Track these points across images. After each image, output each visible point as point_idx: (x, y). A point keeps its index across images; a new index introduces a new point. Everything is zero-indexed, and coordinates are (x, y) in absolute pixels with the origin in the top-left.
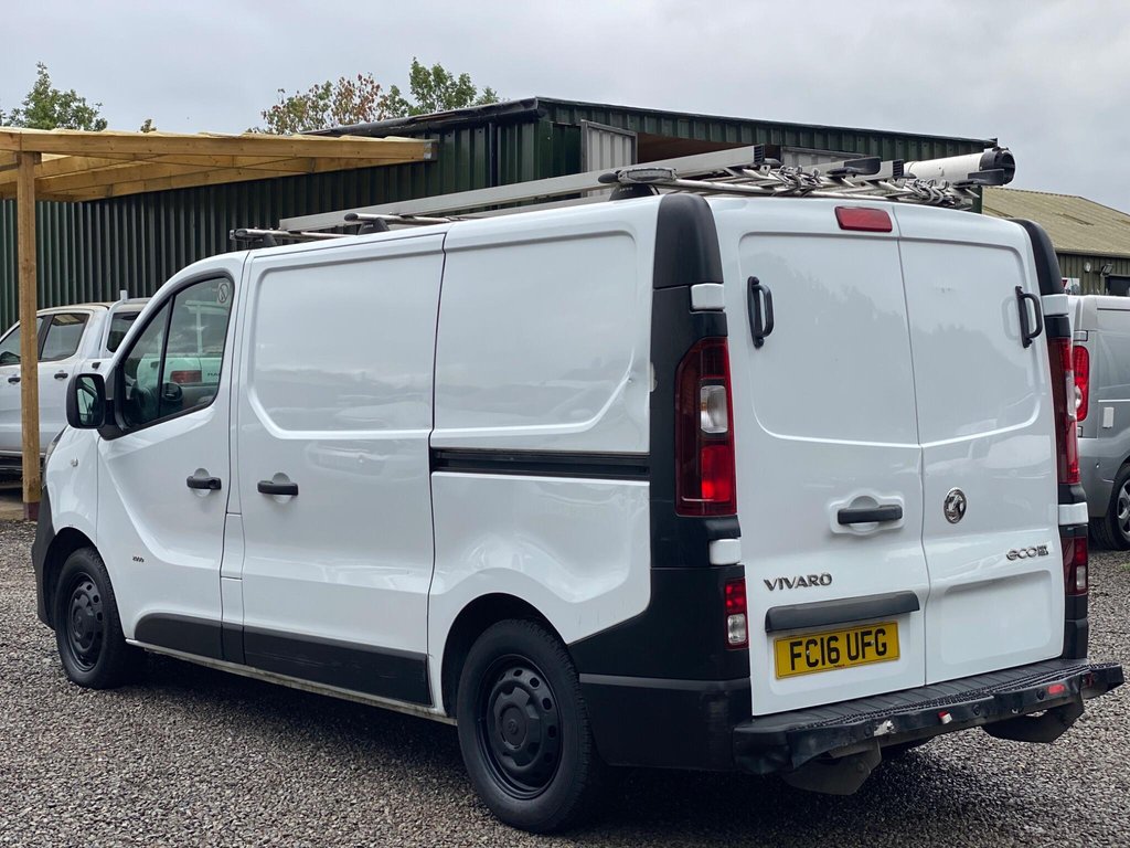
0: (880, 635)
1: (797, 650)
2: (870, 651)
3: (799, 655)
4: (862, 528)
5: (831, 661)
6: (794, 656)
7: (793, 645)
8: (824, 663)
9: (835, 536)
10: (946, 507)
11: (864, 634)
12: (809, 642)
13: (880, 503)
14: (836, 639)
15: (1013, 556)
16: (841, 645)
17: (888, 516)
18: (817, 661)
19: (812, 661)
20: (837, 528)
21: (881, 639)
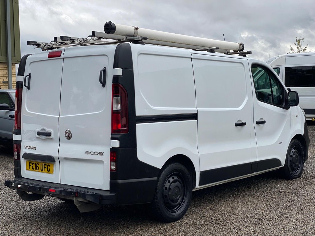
0: (49, 166)
1: (31, 164)
2: (46, 169)
3: (31, 166)
4: (43, 137)
5: (37, 169)
6: (30, 166)
7: (30, 163)
8: (35, 169)
9: (37, 138)
10: (65, 135)
11: (45, 165)
12: (33, 163)
13: (47, 131)
14: (38, 164)
15: (87, 153)
16: (39, 166)
17: (49, 134)
18: (34, 168)
19: (33, 168)
20: (37, 136)
21: (49, 167)
